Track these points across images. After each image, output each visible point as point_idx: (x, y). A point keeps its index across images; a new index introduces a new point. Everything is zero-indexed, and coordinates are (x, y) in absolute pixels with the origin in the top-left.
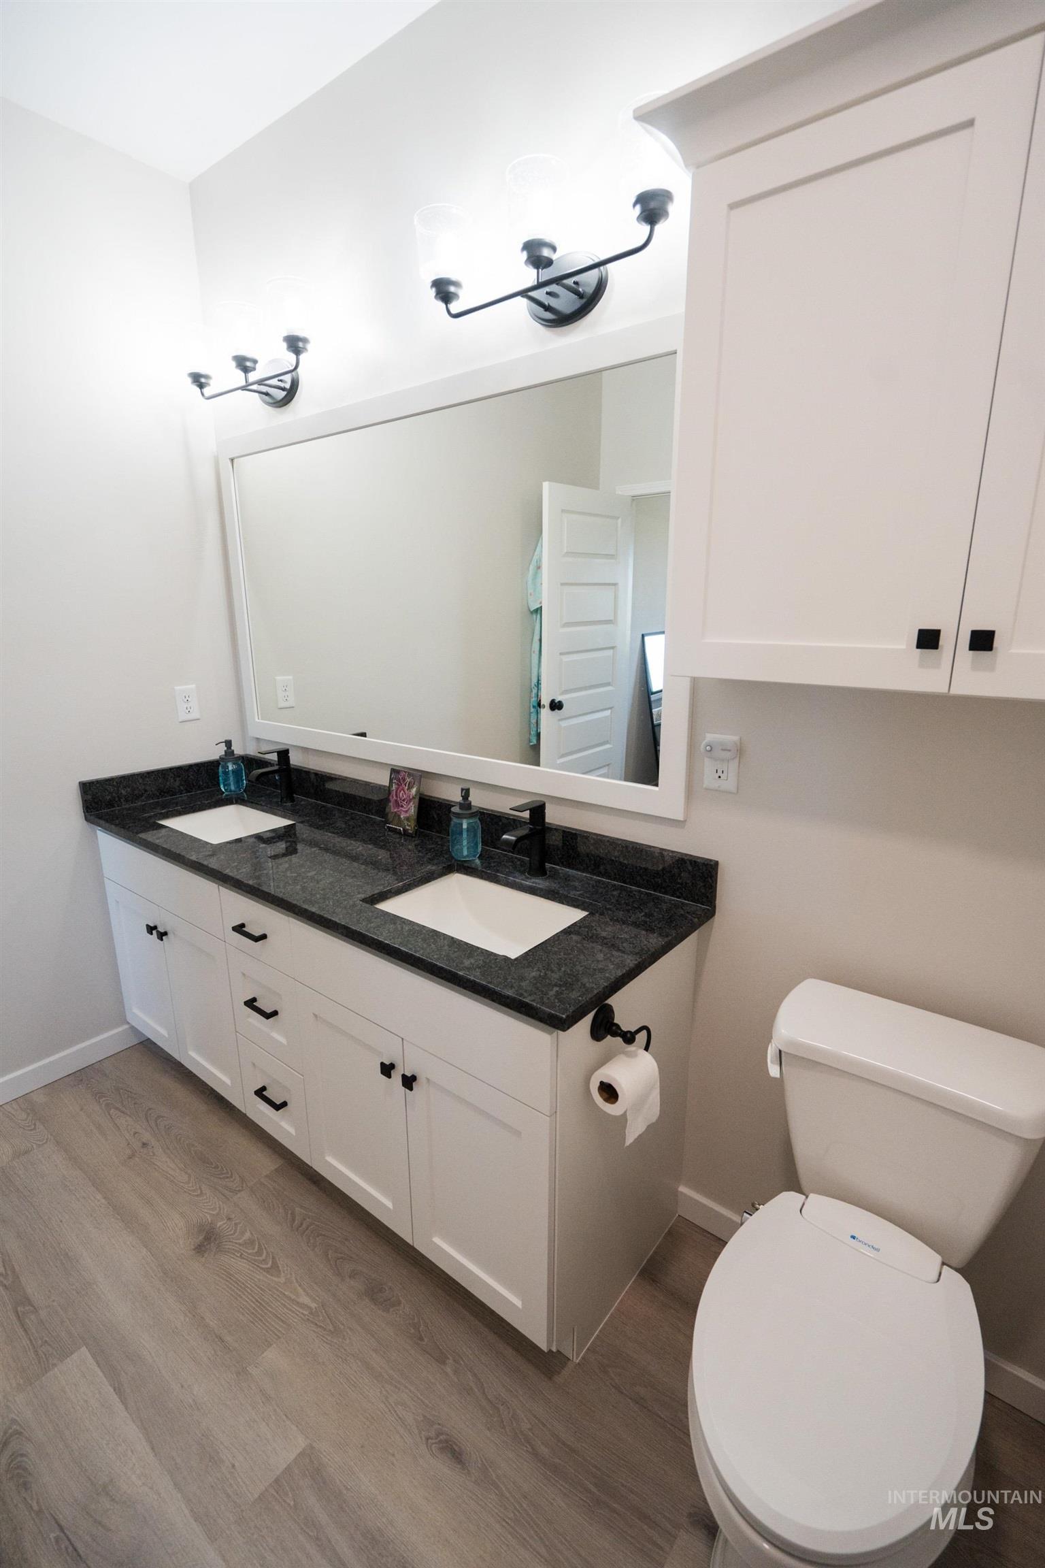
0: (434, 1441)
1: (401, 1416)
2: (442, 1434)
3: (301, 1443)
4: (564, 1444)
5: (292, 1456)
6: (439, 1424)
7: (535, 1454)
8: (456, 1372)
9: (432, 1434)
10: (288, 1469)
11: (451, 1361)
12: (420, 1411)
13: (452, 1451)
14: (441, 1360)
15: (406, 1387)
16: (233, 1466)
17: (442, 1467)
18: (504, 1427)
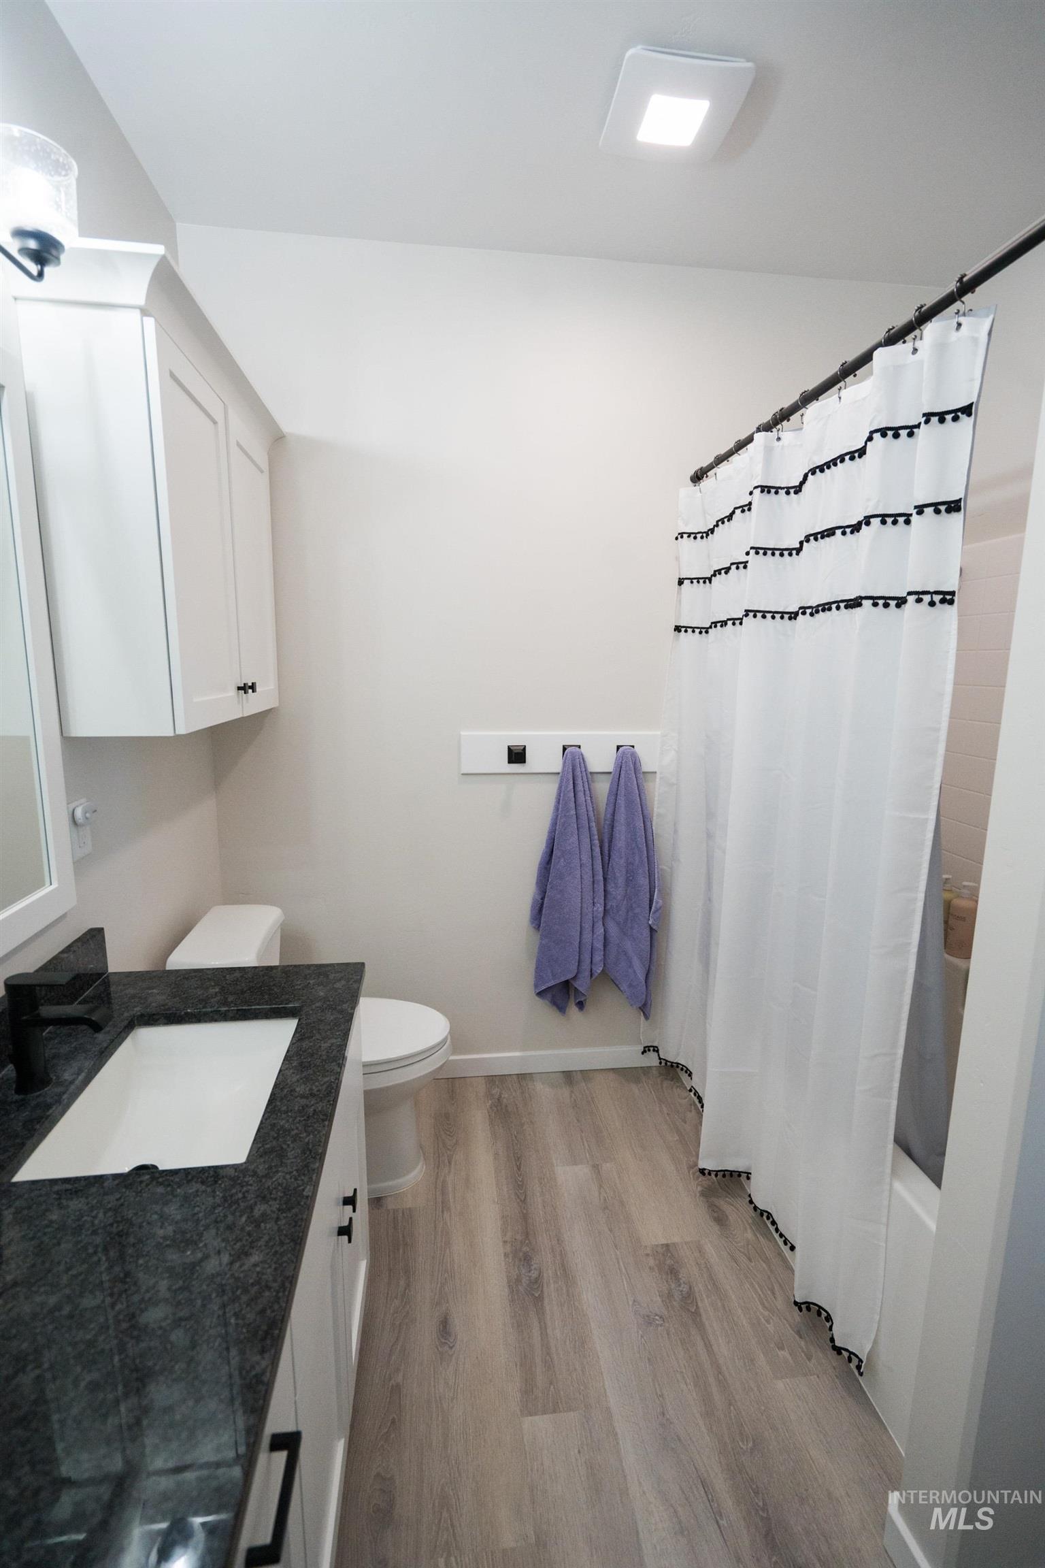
0: (449, 1343)
1: (454, 1377)
2: (441, 1342)
3: (527, 1422)
4: (390, 1276)
5: (536, 1418)
6: (438, 1349)
7: (408, 1286)
8: (398, 1370)
9: (446, 1348)
10: (544, 1412)
11: (392, 1382)
12: (441, 1369)
13: (444, 1328)
14: (397, 1389)
15: (435, 1394)
16: (579, 1452)
17: (457, 1324)
18: (408, 1313)
